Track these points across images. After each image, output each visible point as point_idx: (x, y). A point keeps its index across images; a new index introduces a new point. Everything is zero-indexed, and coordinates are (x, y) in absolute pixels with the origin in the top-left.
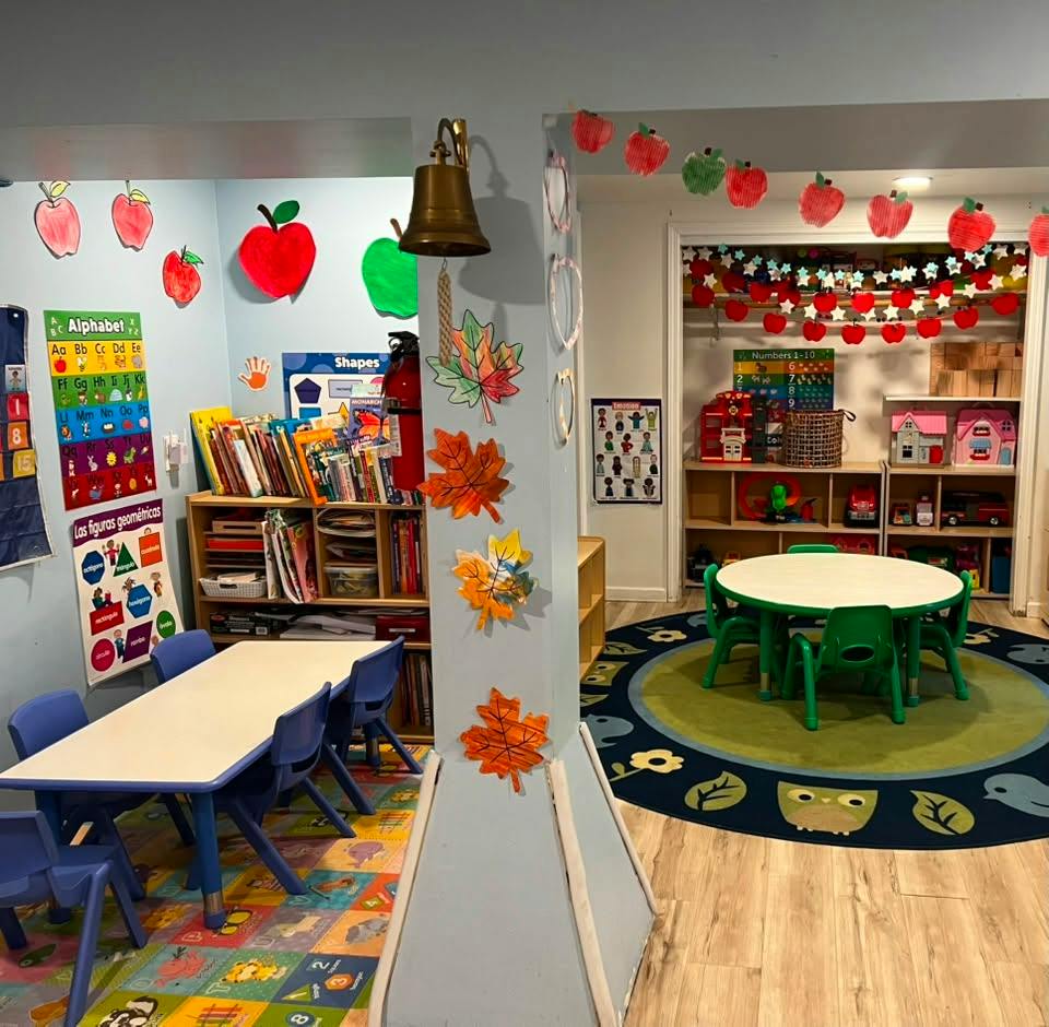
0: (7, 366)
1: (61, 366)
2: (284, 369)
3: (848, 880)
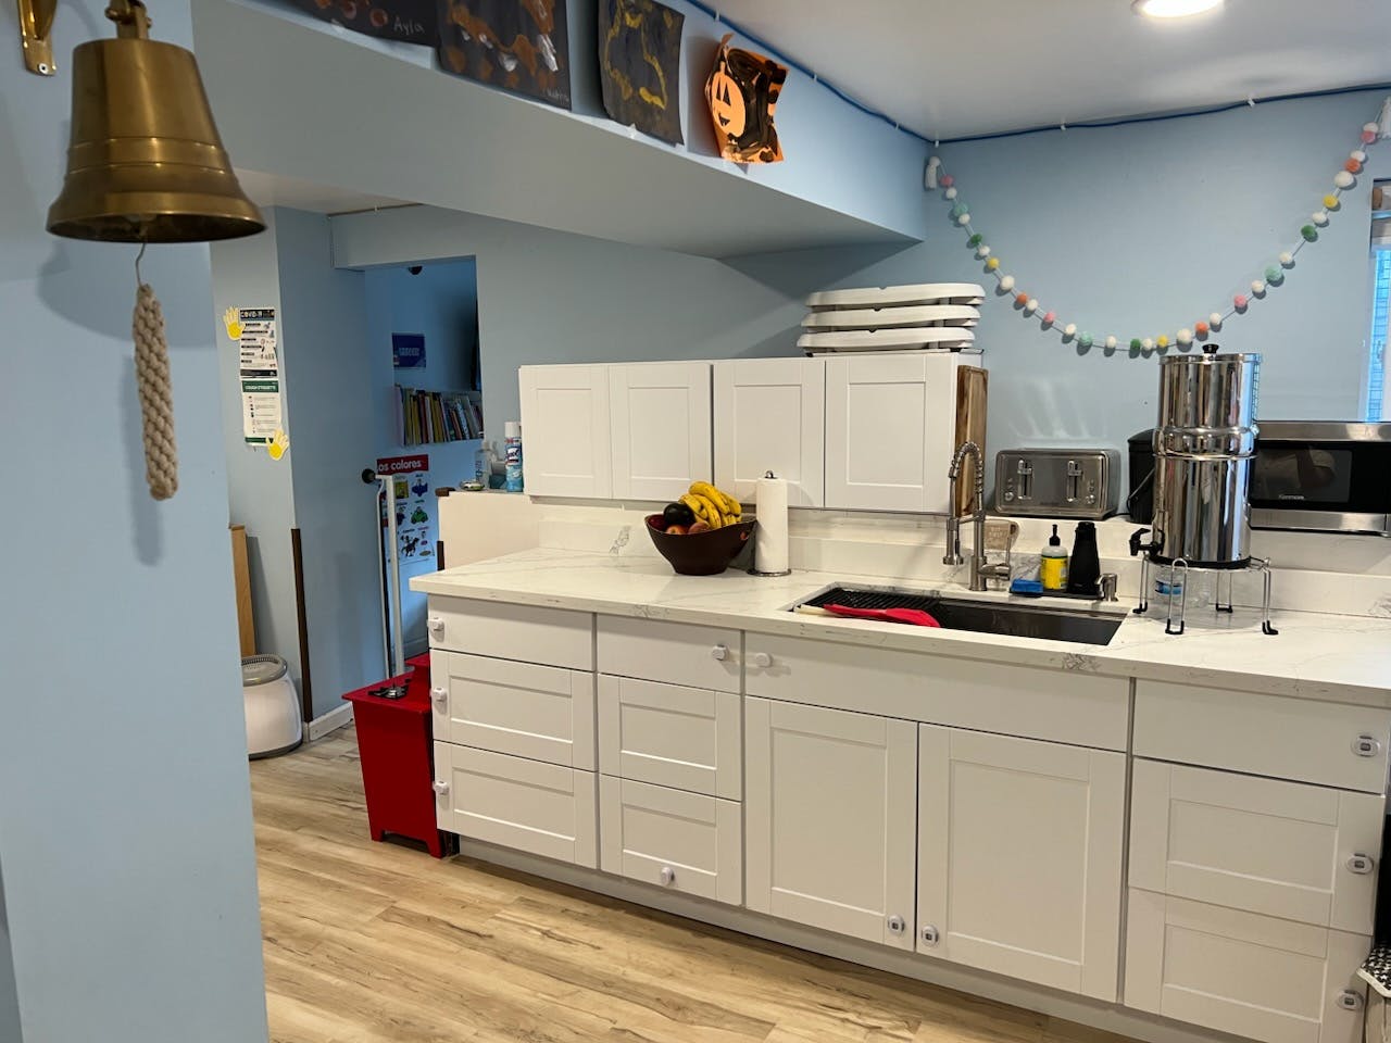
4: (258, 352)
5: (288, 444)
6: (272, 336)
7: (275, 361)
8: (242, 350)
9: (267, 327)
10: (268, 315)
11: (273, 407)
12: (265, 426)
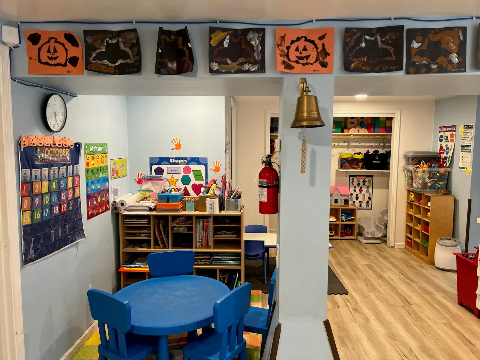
0: (75, 165)
1: (88, 164)
2: (150, 163)
3: (343, 301)
4: (467, 139)
5: (471, 170)
6: (472, 134)
7: (471, 142)
8: (463, 138)
9: (471, 131)
10: (471, 127)
11: (469, 157)
12: (465, 164)
